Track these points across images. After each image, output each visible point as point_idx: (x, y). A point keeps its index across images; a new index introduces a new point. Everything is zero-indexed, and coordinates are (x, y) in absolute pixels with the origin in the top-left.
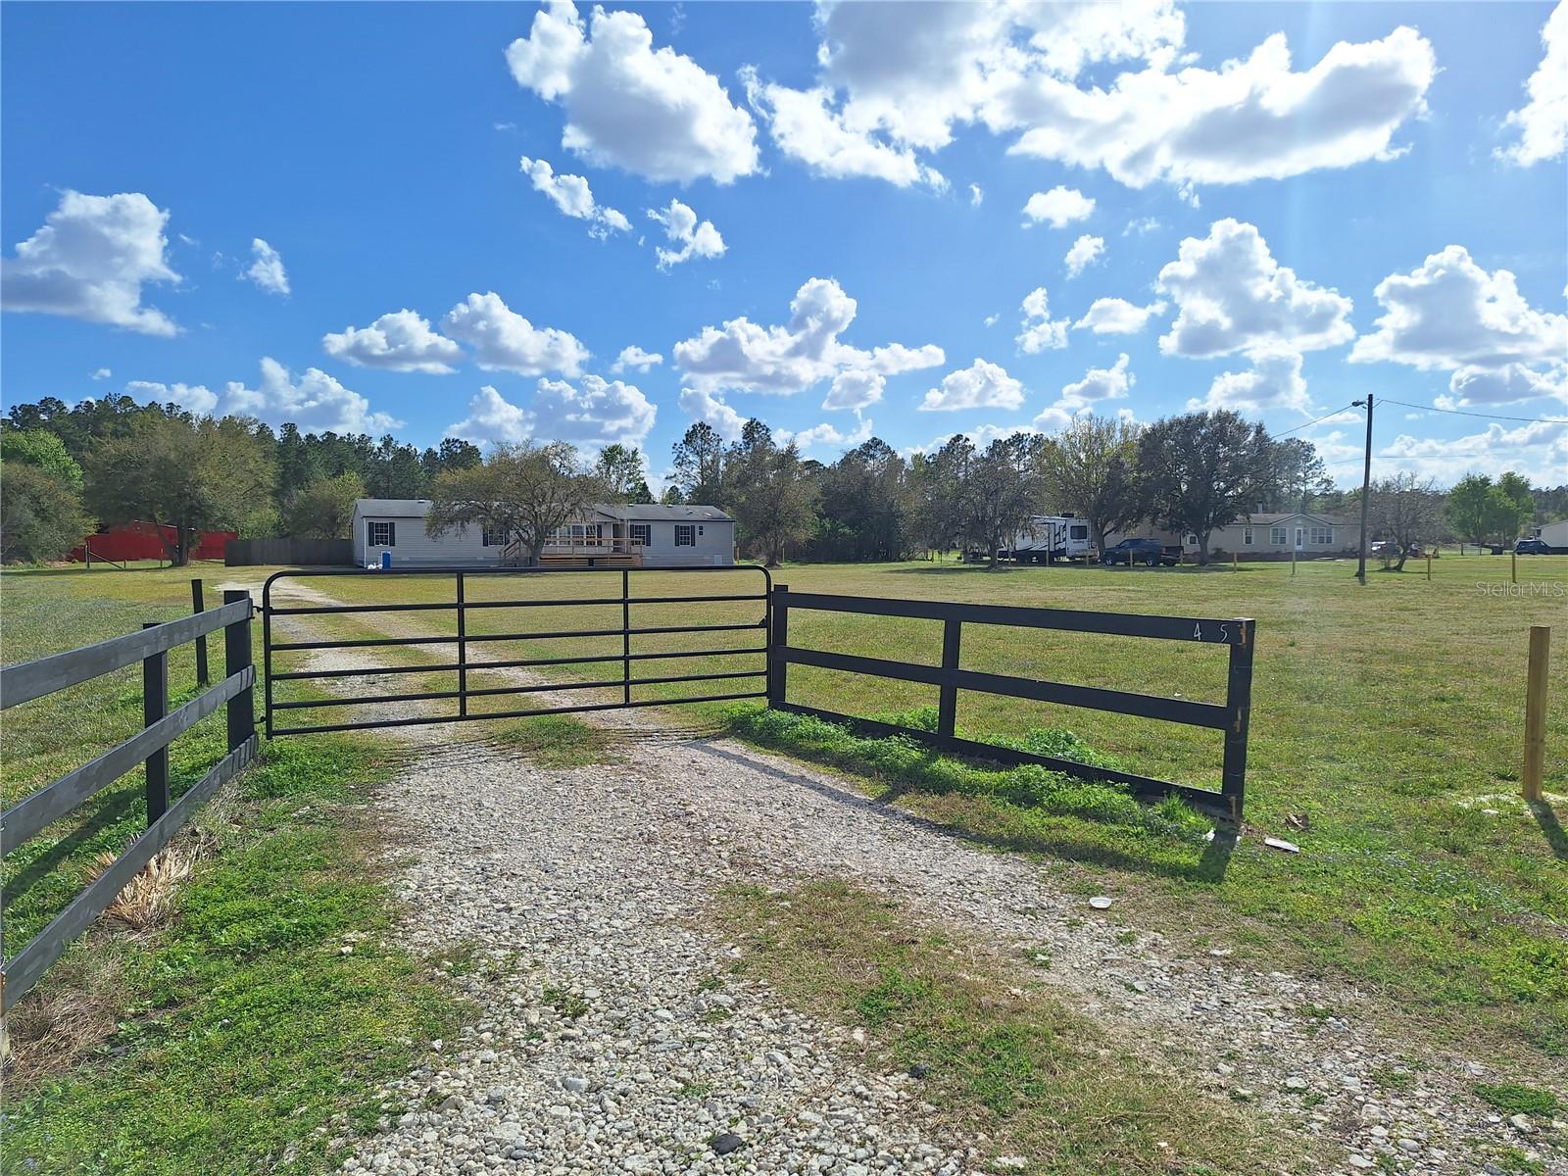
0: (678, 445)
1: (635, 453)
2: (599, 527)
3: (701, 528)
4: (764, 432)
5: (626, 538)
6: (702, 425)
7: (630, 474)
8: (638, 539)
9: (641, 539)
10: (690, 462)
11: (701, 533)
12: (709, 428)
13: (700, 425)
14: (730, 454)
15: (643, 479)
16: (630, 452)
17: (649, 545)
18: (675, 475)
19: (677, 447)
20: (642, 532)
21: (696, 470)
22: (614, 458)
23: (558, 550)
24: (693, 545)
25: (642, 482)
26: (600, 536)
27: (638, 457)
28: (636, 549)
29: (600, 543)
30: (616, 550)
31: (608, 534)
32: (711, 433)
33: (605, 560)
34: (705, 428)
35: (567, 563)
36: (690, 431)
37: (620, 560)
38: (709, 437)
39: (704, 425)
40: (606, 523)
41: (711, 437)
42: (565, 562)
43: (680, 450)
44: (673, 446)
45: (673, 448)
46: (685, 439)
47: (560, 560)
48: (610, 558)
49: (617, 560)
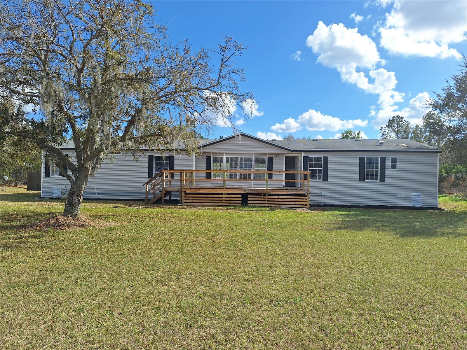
0: (384, 128)
2: (270, 160)
3: (394, 160)
8: (313, 172)
9: (316, 172)
11: (394, 167)
12: (402, 118)
13: (397, 117)
17: (326, 179)
19: (382, 129)
20: (317, 164)
24: (383, 179)
26: (270, 167)
29: (270, 177)
31: (280, 166)
32: (403, 120)
33: (264, 195)
34: (400, 118)
35: (216, 199)
36: (391, 120)
37: (280, 197)
38: (402, 122)
39: (399, 116)
40: (277, 155)
41: (404, 123)
42: (214, 199)
43: (385, 131)
44: (380, 128)
45: (381, 130)
46: (388, 124)
47: (209, 196)
48: (269, 195)
49: (277, 197)
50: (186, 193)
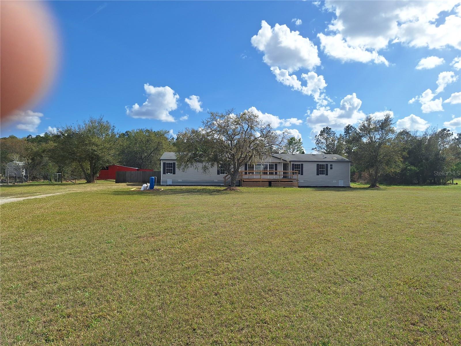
0: (317, 136)
1: (300, 140)
2: (276, 165)
3: (331, 165)
4: (354, 130)
5: (290, 171)
6: (327, 128)
7: (298, 148)
8: (296, 171)
9: (298, 171)
10: (322, 143)
11: (331, 168)
12: (330, 129)
13: (326, 128)
14: (339, 139)
15: (303, 150)
16: (298, 140)
17: (302, 174)
18: (316, 148)
19: (317, 137)
20: (298, 167)
21: (324, 146)
22: (292, 142)
23: (255, 177)
24: (327, 174)
25: (302, 151)
26: (276, 169)
27: (301, 141)
28: (295, 176)
29: (276, 173)
30: (284, 177)
31: (280, 169)
32: (331, 131)
33: (279, 181)
34: (329, 129)
35: (257, 184)
36: (322, 130)
37: (286, 182)
38: (330, 132)
39: (328, 128)
40: (279, 163)
41: (331, 132)
42: (256, 184)
43: (318, 138)
44: (315, 136)
45: (315, 137)
46: (320, 134)
47: (254, 182)
48: (281, 181)
49: (284, 182)
50: (243, 181)
